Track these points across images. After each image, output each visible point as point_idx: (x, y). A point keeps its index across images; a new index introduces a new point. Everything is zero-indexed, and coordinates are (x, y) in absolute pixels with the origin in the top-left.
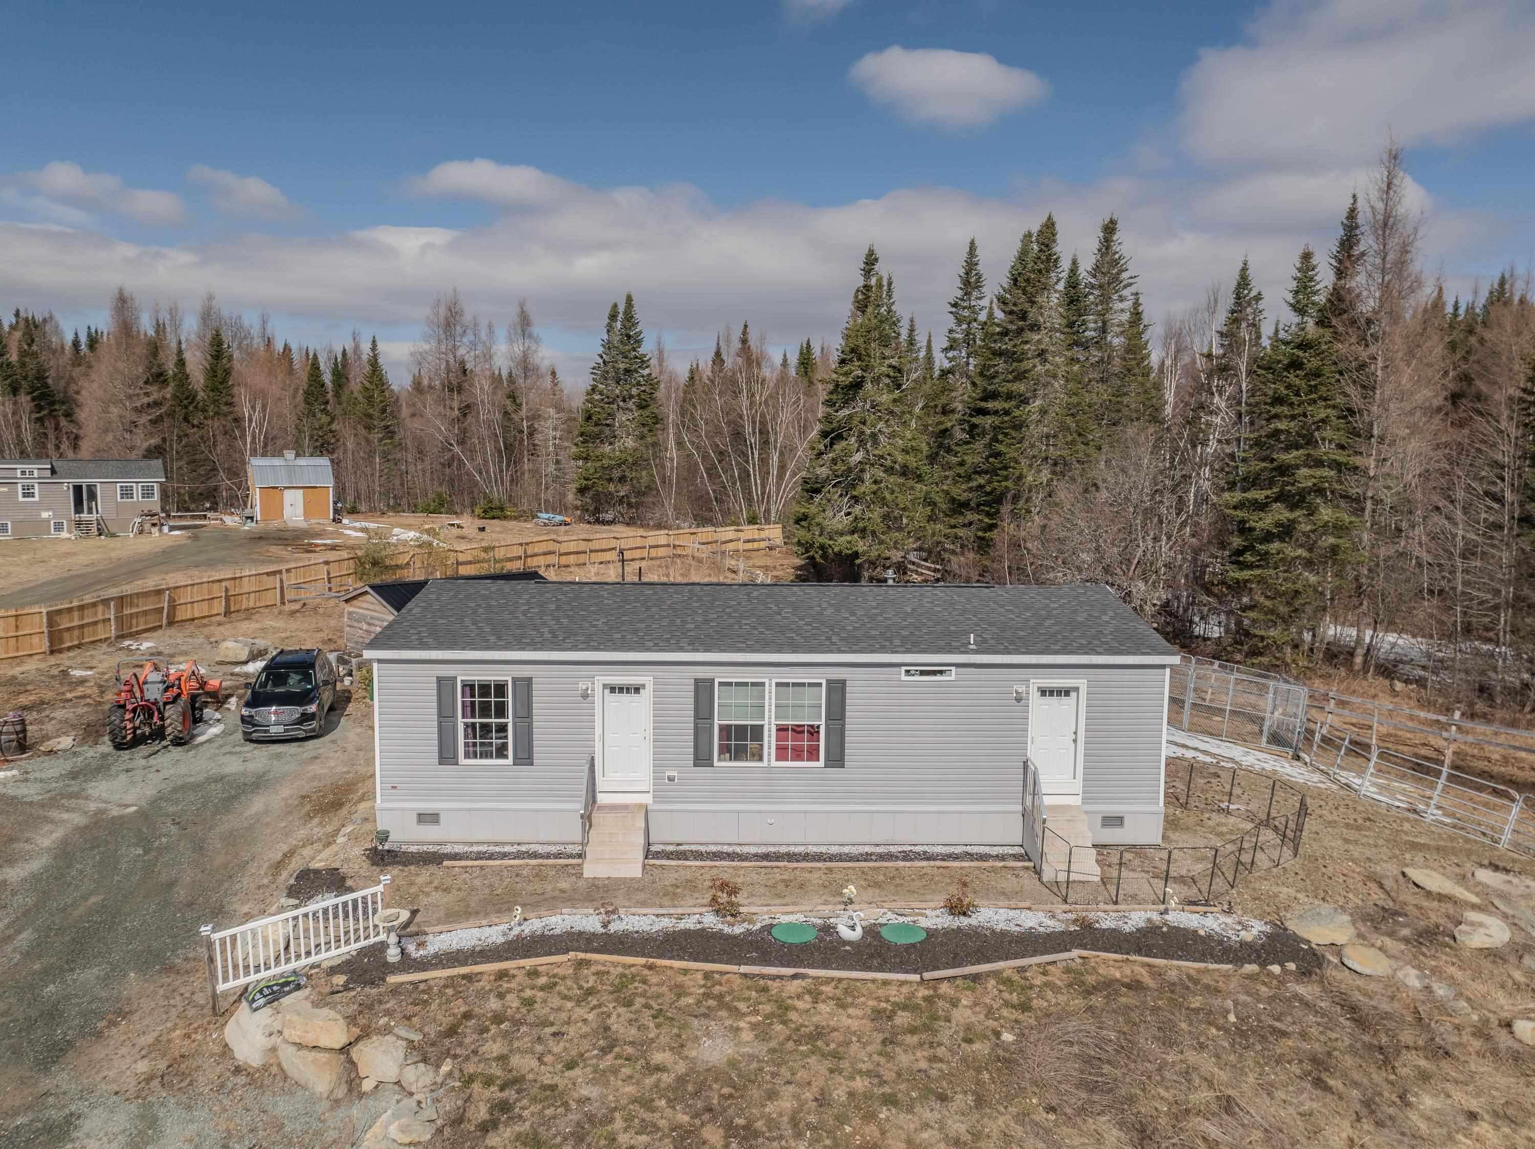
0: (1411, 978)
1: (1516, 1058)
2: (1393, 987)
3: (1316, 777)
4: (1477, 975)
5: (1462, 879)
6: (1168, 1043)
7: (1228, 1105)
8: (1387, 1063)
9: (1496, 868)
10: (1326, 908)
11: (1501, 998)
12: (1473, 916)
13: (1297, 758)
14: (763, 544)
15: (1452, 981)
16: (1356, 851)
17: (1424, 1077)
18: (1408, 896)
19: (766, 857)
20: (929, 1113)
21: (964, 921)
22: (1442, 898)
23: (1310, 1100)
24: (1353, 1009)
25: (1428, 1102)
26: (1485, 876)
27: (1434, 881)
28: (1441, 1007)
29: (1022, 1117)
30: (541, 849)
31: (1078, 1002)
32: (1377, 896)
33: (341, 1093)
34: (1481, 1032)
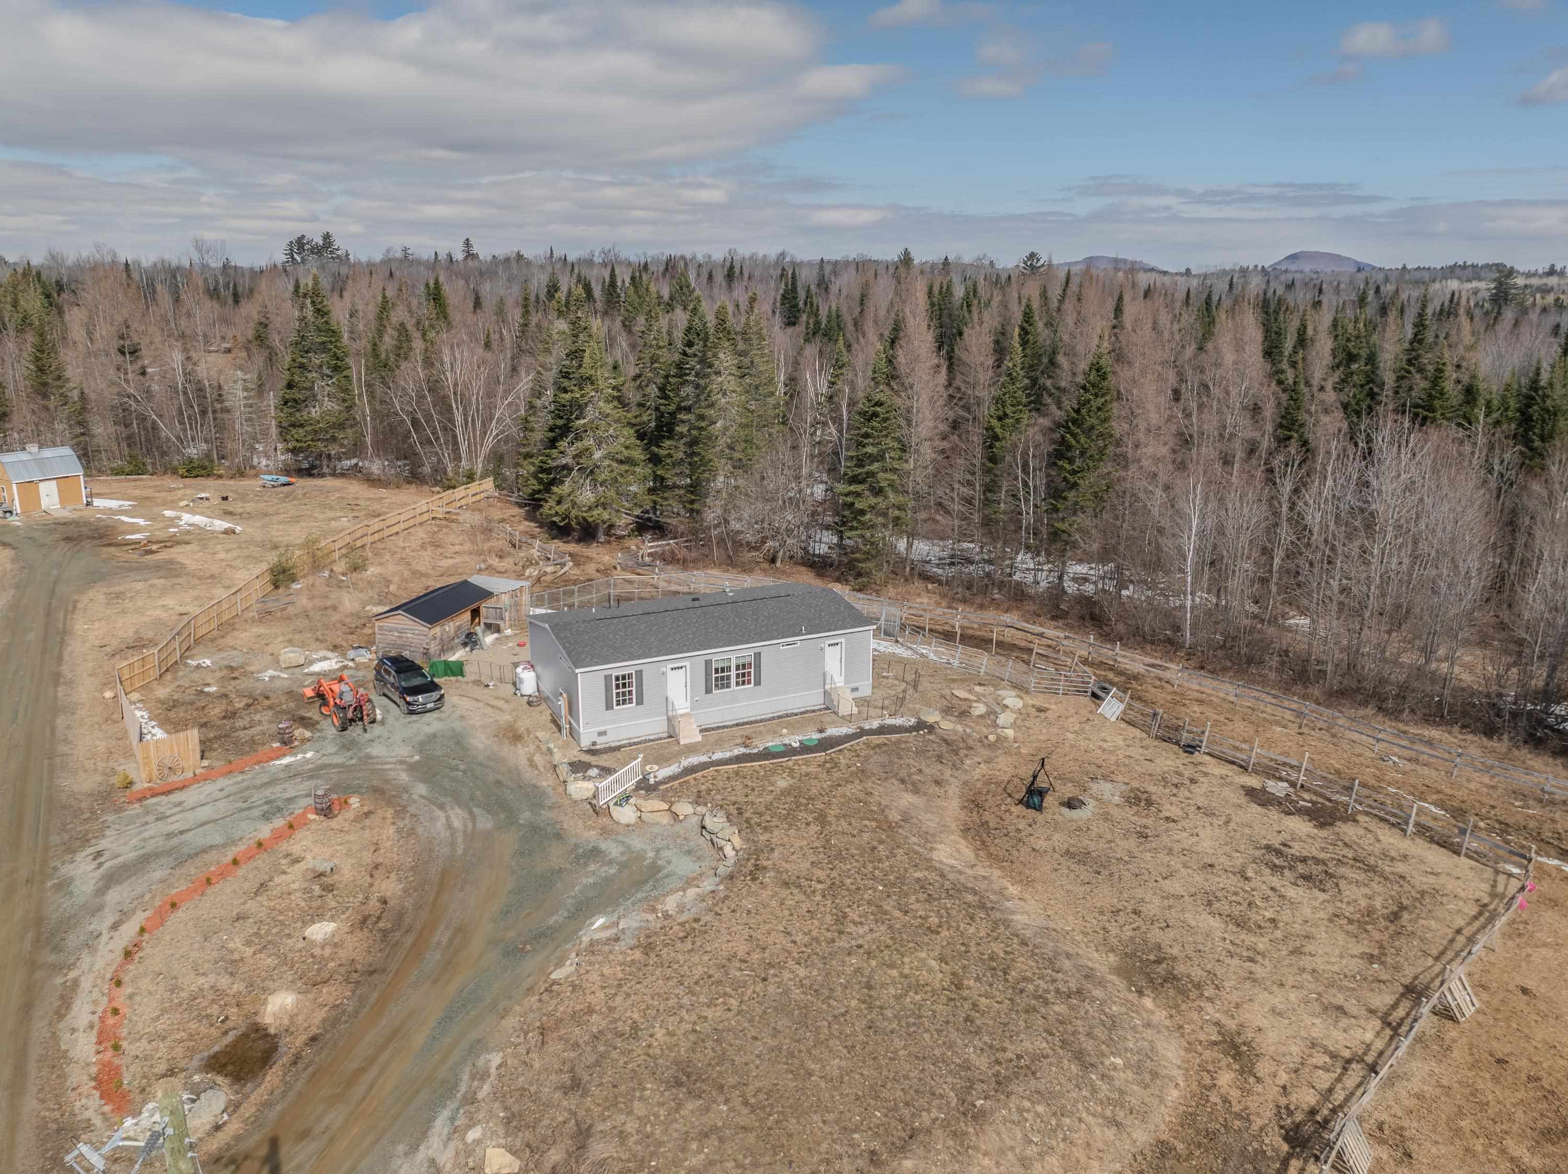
0: (960, 728)
1: (989, 746)
2: (955, 732)
3: (910, 652)
4: (978, 724)
5: (970, 691)
6: (900, 758)
7: (920, 771)
8: (957, 754)
9: (980, 684)
10: (931, 710)
11: (984, 730)
12: (975, 704)
13: (897, 641)
14: (482, 495)
15: (970, 727)
16: (935, 686)
17: (966, 756)
18: (955, 701)
19: (737, 725)
20: (849, 786)
21: (824, 735)
22: (965, 700)
23: (939, 767)
24: (945, 740)
25: (968, 762)
26: (978, 689)
27: (962, 694)
28: (969, 736)
29: (873, 782)
30: (652, 737)
31: (872, 752)
32: (946, 703)
33: (672, 822)
34: (980, 741)
